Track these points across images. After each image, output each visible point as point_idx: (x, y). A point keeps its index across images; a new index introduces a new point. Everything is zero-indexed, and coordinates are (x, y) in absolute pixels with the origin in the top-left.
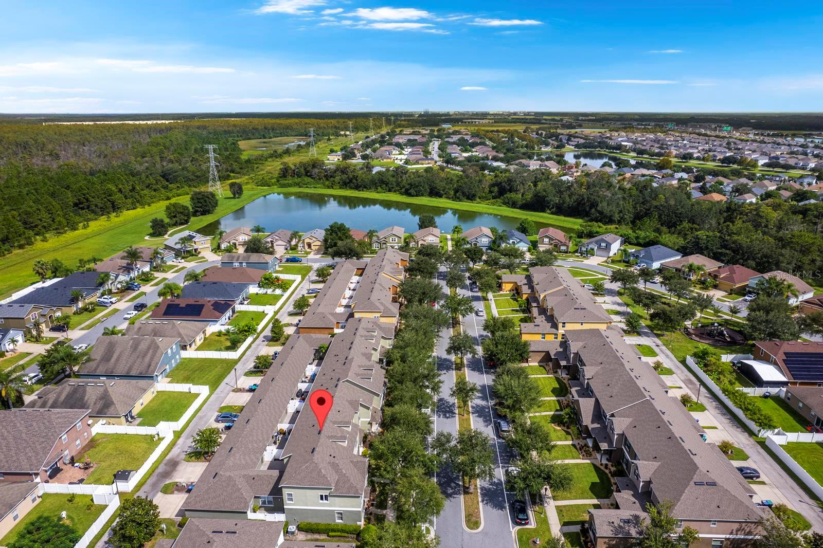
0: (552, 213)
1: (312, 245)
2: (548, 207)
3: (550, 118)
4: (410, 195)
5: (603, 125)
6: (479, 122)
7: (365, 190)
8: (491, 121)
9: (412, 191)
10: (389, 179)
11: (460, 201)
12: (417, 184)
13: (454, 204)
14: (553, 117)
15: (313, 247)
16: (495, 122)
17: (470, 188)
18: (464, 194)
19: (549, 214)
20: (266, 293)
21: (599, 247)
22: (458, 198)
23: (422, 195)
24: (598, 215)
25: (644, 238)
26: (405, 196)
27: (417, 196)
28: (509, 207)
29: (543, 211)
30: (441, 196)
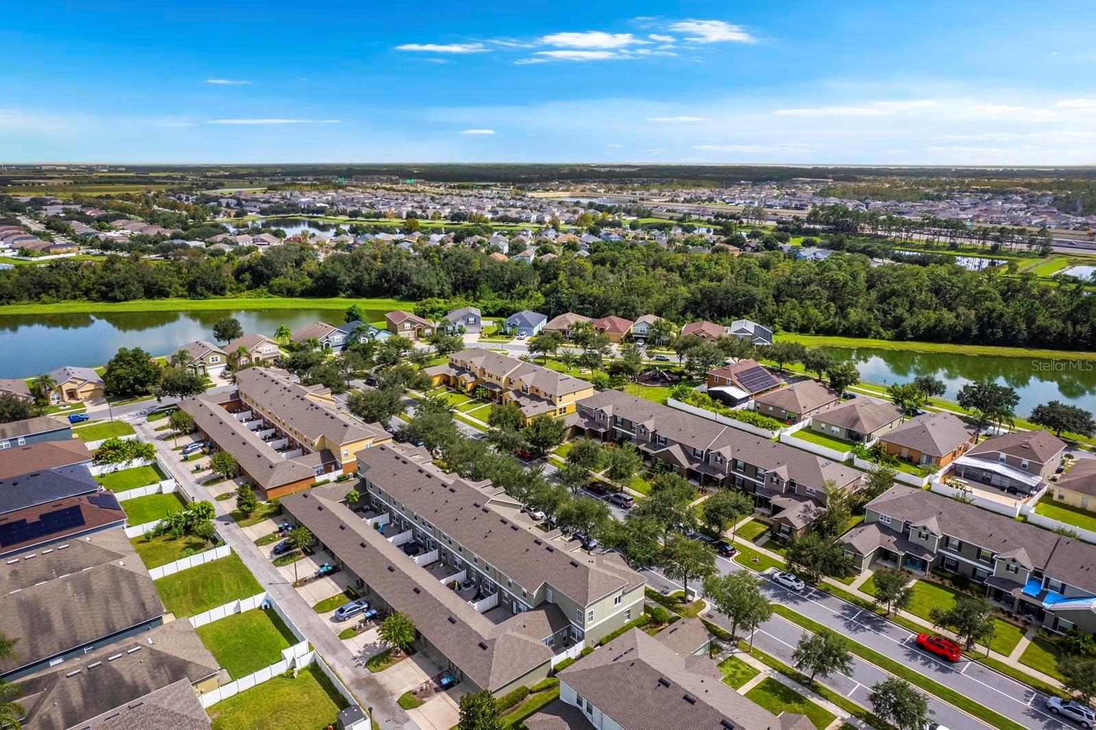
0: (349, 297)
1: (78, 391)
2: (341, 290)
3: (164, 174)
4: (115, 300)
5: (251, 183)
6: (46, 184)
7: (13, 301)
8: (68, 182)
9: (117, 293)
10: (59, 281)
11: (206, 298)
12: (123, 282)
13: (194, 303)
14: (168, 174)
15: (80, 396)
16: (76, 183)
17: (215, 279)
18: (208, 288)
19: (344, 297)
20: (116, 471)
21: (467, 323)
22: (201, 295)
23: (135, 298)
24: (415, 290)
25: (494, 307)
26: (102, 303)
27: (126, 300)
28: (284, 297)
29: (335, 295)
30: (167, 295)
